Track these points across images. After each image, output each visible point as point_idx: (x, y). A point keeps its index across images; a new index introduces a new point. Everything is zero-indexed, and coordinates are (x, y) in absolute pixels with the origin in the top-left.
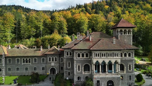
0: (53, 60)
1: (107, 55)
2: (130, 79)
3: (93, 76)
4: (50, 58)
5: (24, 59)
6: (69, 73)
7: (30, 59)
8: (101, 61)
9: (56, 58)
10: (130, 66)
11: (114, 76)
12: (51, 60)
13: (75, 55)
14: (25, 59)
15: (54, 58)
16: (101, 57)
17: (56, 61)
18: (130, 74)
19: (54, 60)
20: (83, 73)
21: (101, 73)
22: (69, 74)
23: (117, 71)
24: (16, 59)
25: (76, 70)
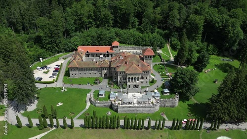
0: (105, 70)
1: (134, 75)
2: (146, 83)
3: (127, 83)
6: (115, 78)
7: (91, 69)
8: (131, 77)
11: (137, 83)
14: (89, 69)
15: (106, 68)
16: (131, 75)
17: (107, 70)
18: (146, 81)
20: (122, 81)
21: (131, 82)
24: (84, 69)
25: (119, 79)
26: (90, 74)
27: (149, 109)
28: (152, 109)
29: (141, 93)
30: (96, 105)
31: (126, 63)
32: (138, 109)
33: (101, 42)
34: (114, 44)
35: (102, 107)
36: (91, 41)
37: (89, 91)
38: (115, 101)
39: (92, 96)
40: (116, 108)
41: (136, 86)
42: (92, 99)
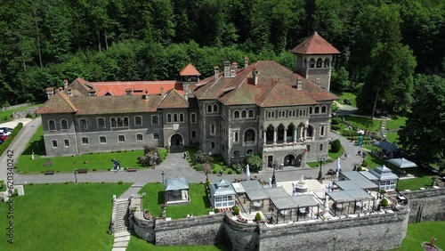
0: (176, 120)
1: (287, 114)
2: (321, 149)
3: (262, 148)
4: (169, 115)
5: (113, 120)
6: (213, 143)
7: (126, 119)
8: (276, 124)
9: (181, 115)
10: (323, 128)
11: (296, 147)
12: (173, 119)
13: (230, 114)
14: (116, 119)
15: (178, 115)
16: (276, 117)
17: (182, 119)
18: (321, 142)
19: (179, 119)
20: (244, 144)
21: (275, 144)
22: (213, 146)
23: (302, 138)
24: (97, 118)
25: (231, 140)
26: (122, 138)
27: (383, 227)
28: (393, 227)
29: (320, 178)
30: (159, 236)
31: (251, 81)
32: (340, 234)
33: (147, 70)
34: (184, 73)
35: (184, 243)
36: (119, 69)
37: (121, 188)
38: (236, 213)
39: (136, 202)
40: (249, 238)
41: (292, 160)
42: (139, 215)
